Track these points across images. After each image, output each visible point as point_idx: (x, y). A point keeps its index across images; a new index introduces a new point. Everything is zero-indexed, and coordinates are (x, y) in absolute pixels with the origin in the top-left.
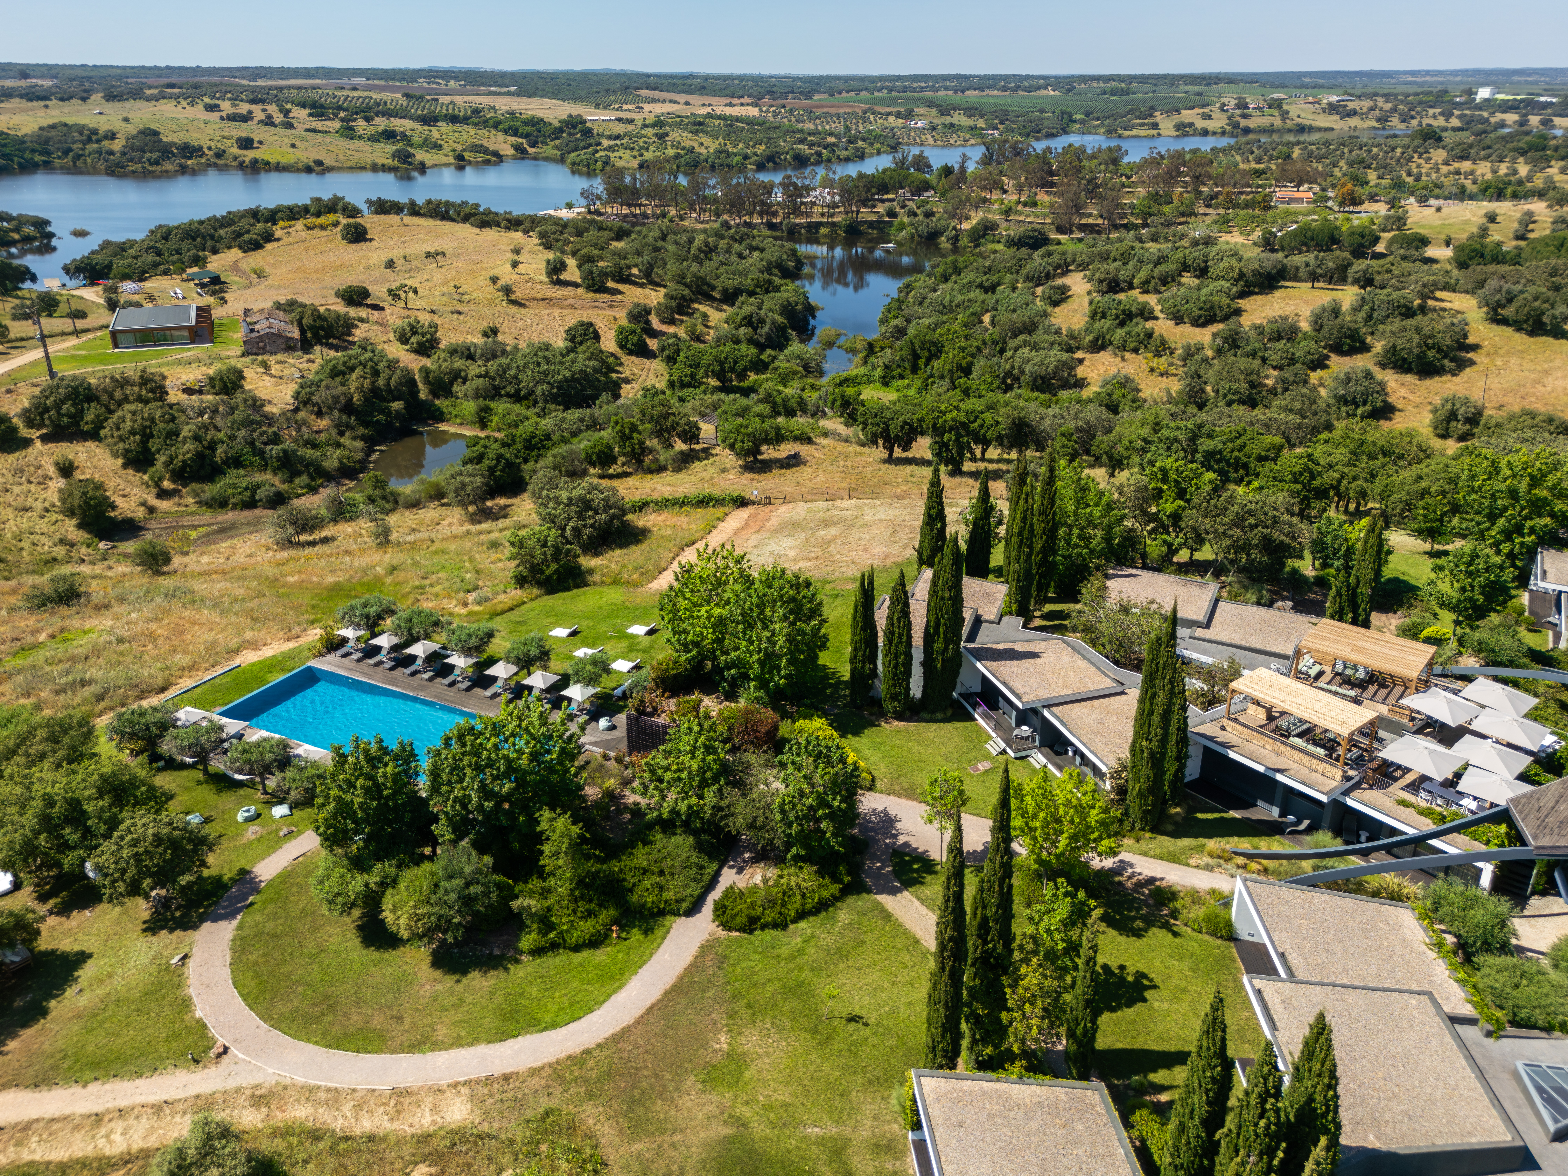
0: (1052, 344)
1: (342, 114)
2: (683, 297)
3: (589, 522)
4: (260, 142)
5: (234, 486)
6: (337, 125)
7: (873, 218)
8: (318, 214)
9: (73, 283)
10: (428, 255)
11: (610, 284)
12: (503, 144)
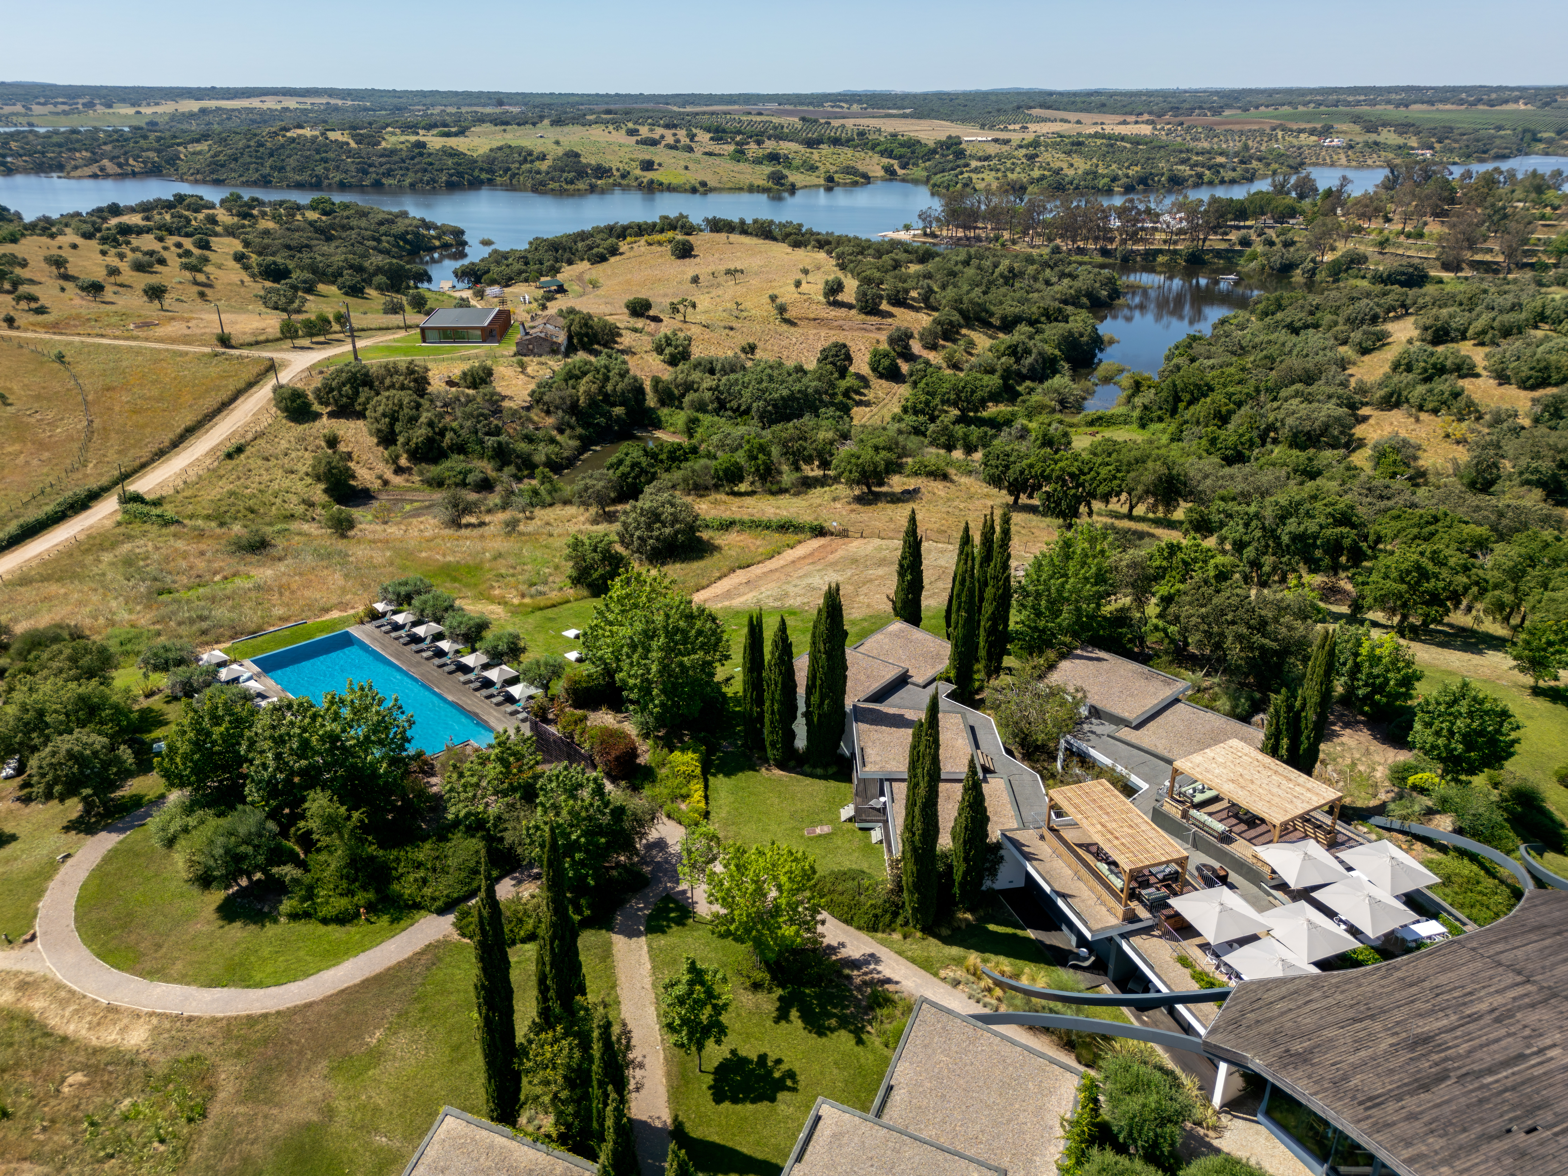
0: (1330, 397)
1: (738, 138)
2: (951, 323)
3: (656, 533)
4: (660, 165)
5: (452, 469)
6: (731, 148)
7: (1223, 246)
8: (662, 231)
9: (460, 285)
10: (728, 272)
11: (884, 306)
12: (874, 165)
